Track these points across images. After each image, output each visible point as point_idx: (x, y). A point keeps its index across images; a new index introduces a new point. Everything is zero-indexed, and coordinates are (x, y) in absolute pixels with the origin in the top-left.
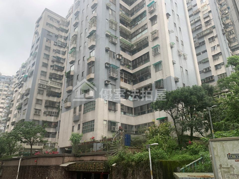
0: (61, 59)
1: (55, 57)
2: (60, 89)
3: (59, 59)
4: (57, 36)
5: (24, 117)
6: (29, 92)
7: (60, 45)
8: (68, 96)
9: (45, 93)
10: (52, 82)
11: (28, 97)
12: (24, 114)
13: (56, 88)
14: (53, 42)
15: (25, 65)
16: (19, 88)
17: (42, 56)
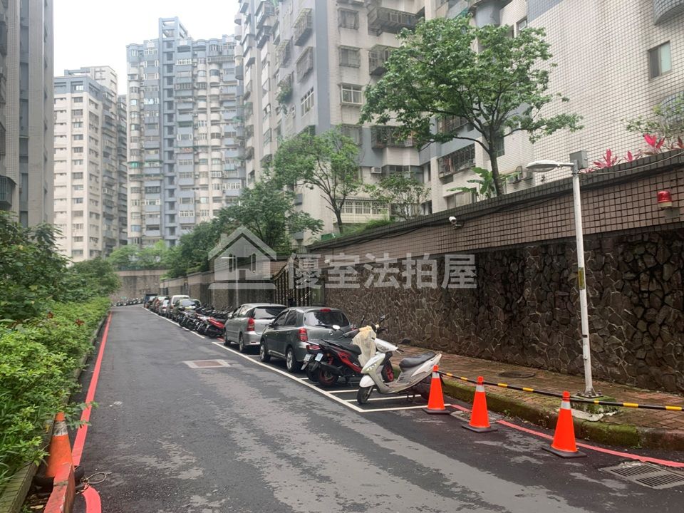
5: (313, 119)
9: (364, 22)
11: (312, 43)
12: (308, 110)
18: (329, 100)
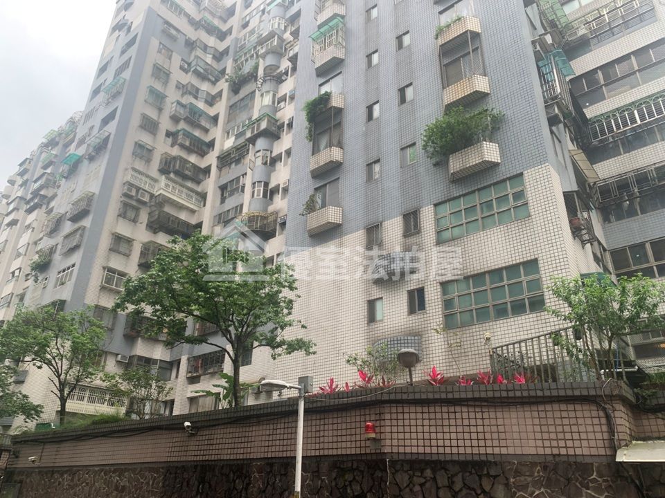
0: (200, 116)
1: (183, 106)
2: (193, 212)
3: (195, 113)
4: (191, 45)
5: (65, 294)
6: (89, 205)
7: (202, 71)
8: (316, 189)
9: (144, 217)
10: (171, 184)
12: (63, 284)
13: (181, 207)
17: (142, 94)
18: (89, 279)
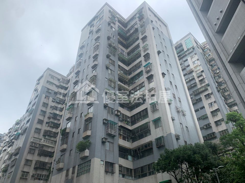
0: (57, 115)
1: (52, 114)
2: (53, 147)
3: (55, 115)
4: (56, 93)
6: (19, 151)
7: (58, 101)
8: (61, 156)
9: (37, 152)
10: (46, 140)
11: (17, 157)
13: (49, 147)
14: (51, 99)
15: (19, 122)
16: (9, 147)
17: (39, 112)
18: (16, 176)
